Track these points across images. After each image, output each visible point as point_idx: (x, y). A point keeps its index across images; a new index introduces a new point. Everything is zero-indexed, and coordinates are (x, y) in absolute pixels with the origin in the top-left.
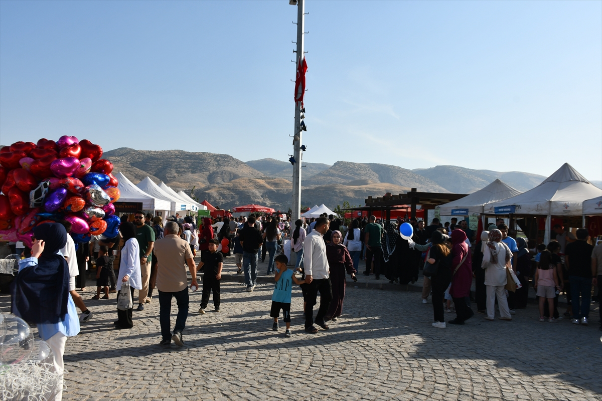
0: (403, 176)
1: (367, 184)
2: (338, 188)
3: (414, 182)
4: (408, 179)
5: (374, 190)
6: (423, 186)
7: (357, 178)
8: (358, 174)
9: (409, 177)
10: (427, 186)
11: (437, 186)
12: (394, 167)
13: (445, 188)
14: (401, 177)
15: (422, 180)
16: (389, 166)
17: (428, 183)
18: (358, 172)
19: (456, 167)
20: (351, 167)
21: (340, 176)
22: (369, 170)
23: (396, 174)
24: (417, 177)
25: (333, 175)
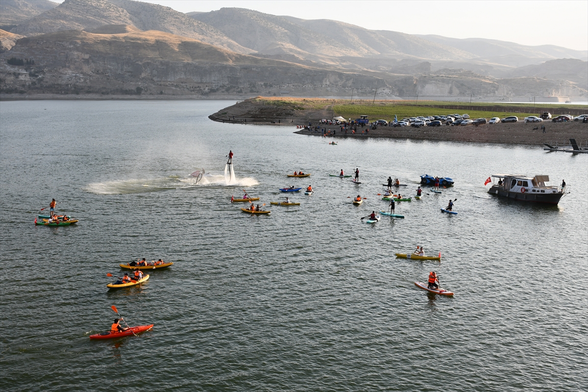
0: (175, 21)
1: (125, 31)
2: (80, 36)
3: (193, 32)
4: (184, 27)
5: (139, 42)
6: (205, 38)
7: (104, 23)
8: (106, 17)
9: (184, 24)
10: (211, 37)
11: (225, 38)
12: (161, 7)
13: (235, 40)
14: (172, 23)
15: (204, 29)
16: (154, 6)
17: (212, 33)
18: (105, 14)
19: (248, 10)
20: (93, 4)
21: (77, 20)
22: (123, 12)
23: (165, 19)
24: (195, 24)
25: (65, 17)
